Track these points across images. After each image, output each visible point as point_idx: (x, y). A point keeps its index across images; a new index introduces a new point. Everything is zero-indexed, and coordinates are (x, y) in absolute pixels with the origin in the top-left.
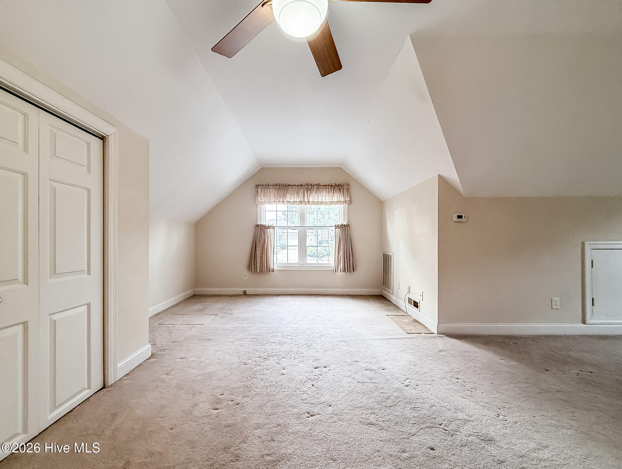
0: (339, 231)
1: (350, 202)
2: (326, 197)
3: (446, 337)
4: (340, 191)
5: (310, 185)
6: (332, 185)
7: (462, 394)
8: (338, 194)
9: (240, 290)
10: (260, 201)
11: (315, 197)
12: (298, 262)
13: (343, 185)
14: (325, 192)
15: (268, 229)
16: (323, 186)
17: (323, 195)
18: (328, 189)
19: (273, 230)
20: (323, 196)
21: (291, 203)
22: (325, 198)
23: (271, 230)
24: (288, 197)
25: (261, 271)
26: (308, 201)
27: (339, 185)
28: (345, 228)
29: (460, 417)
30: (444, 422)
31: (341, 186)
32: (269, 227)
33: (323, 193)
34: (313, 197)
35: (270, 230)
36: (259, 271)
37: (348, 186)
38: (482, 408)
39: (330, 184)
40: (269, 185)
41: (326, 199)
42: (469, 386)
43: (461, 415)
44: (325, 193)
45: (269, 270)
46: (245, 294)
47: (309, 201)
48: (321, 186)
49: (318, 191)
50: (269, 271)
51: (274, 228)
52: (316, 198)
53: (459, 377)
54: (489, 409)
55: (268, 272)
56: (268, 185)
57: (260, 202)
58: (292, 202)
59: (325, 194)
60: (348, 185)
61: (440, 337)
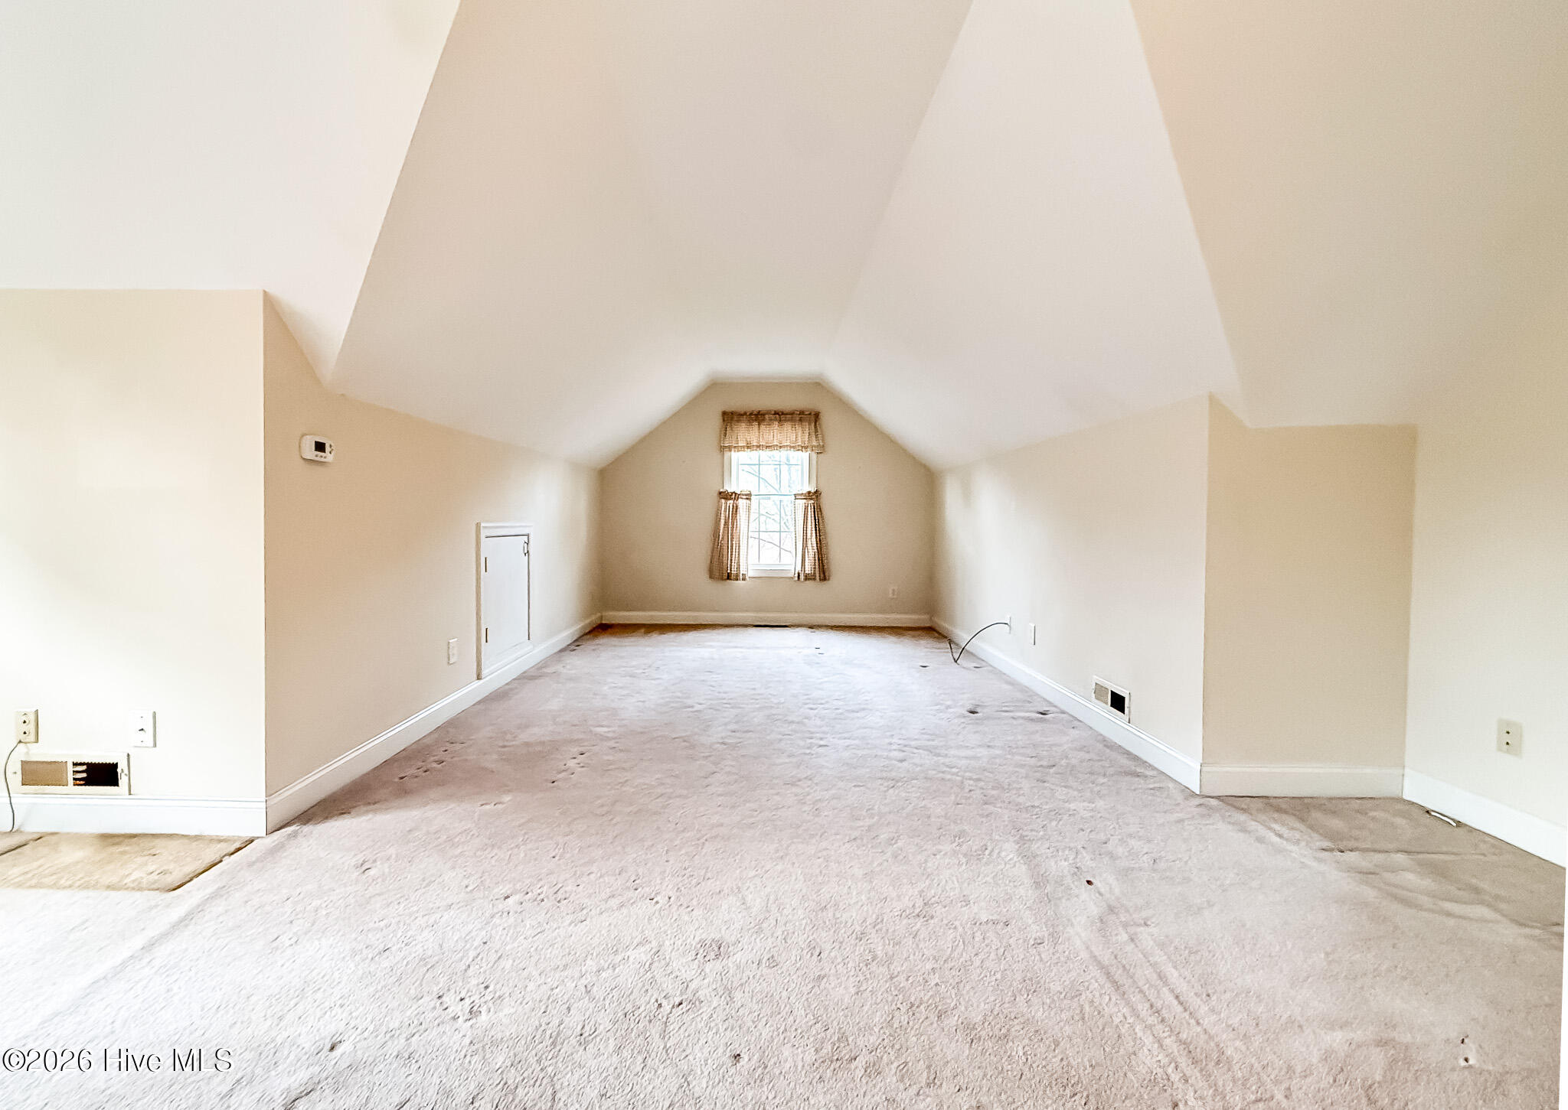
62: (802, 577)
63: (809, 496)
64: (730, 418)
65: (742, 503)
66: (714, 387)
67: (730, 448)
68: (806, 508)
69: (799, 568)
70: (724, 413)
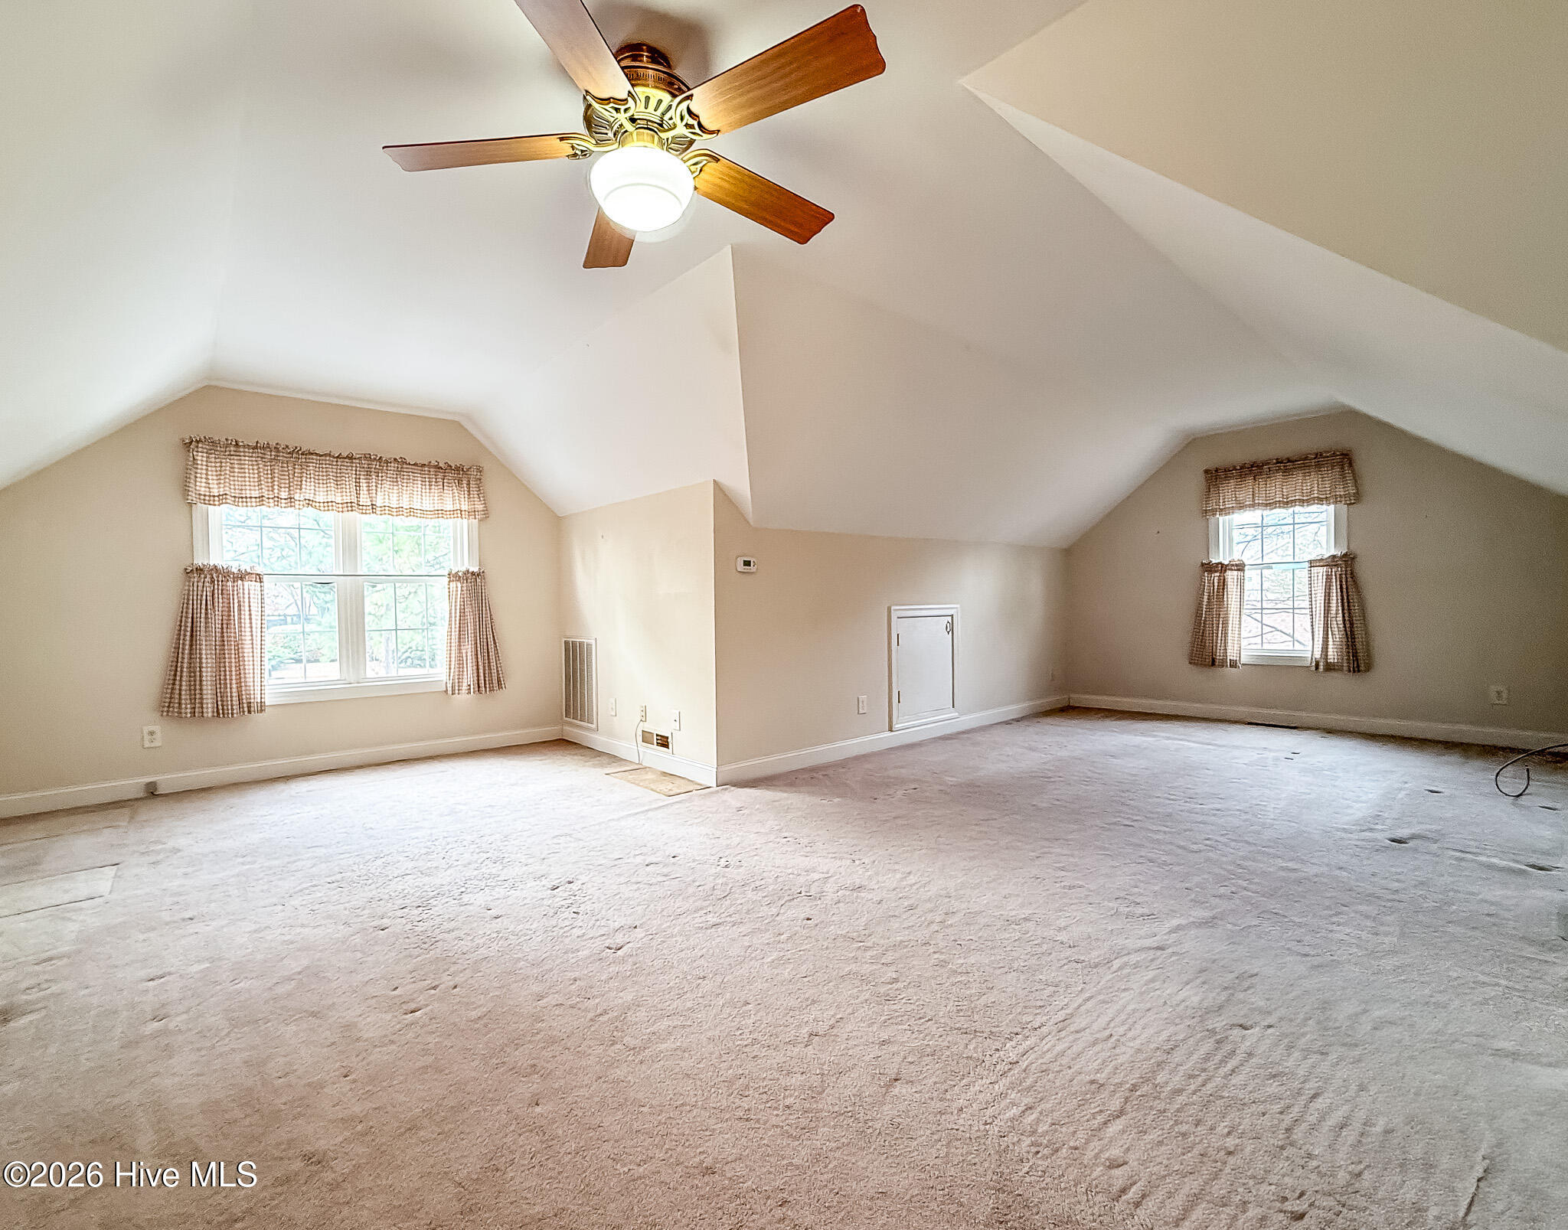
0: (459, 589)
1: (486, 513)
2: (422, 495)
3: (733, 788)
4: (460, 481)
5: (375, 459)
6: (438, 467)
7: (802, 854)
8: (455, 491)
9: (131, 785)
10: (203, 491)
11: (391, 495)
12: (339, 678)
13: (468, 470)
14: (420, 482)
15: (240, 582)
16: (413, 467)
17: (415, 489)
18: (427, 476)
19: (259, 584)
20: (415, 493)
21: (317, 504)
22: (419, 500)
23: (250, 586)
24: (308, 488)
25: (220, 712)
26: (372, 505)
27: (457, 469)
28: (473, 582)
29: (817, 877)
30: (803, 889)
31: (463, 470)
32: (242, 576)
33: (415, 486)
34: (386, 493)
35: (246, 583)
36: (210, 715)
37: (480, 472)
38: (833, 860)
39: (434, 463)
40: (237, 445)
41: (422, 503)
42: (805, 841)
43: (816, 876)
44: (420, 486)
45: (248, 708)
46: (152, 792)
47: (374, 503)
48: (408, 466)
49: (399, 479)
50: (249, 712)
51: (259, 578)
52: (394, 498)
53: (786, 835)
54: (841, 859)
55: (246, 713)
56: (234, 443)
57: (205, 495)
58: (322, 505)
59: (420, 489)
60: (480, 470)
61: (726, 789)
62: (1321, 667)
63: (1332, 562)
64: (1216, 477)
65: (1231, 576)
66: (1193, 443)
67: (1214, 512)
68: (1328, 578)
69: (1318, 655)
70: (1206, 471)
